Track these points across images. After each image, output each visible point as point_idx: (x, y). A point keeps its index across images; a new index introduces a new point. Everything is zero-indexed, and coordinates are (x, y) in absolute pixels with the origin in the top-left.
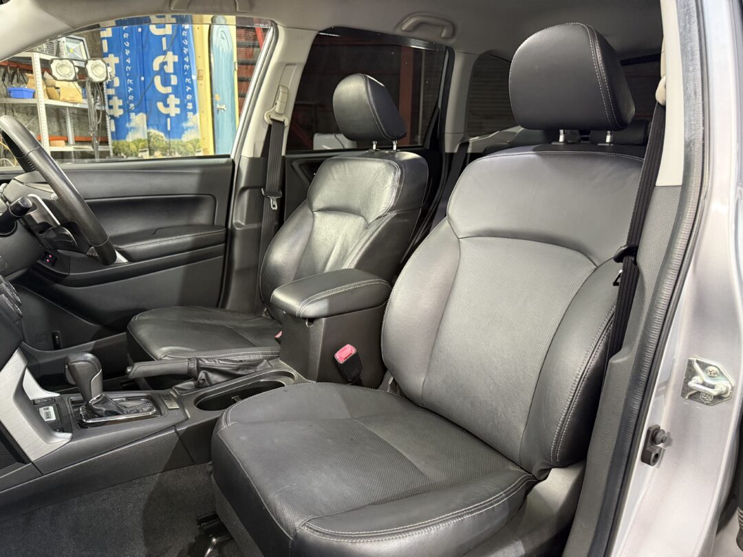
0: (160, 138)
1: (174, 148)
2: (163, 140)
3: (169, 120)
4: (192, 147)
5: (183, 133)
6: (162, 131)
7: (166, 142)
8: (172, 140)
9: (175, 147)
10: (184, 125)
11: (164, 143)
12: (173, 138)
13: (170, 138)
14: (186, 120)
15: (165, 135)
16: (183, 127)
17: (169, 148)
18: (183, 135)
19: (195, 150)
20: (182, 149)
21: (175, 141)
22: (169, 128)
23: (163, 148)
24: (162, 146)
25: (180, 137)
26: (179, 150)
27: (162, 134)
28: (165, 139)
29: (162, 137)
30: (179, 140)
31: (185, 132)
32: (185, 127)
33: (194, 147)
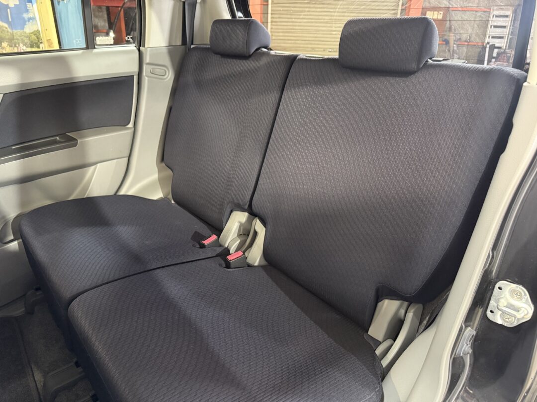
0: (4, 29)
1: (18, 39)
2: (8, 32)
3: (9, 10)
4: (36, 38)
5: (25, 24)
6: (5, 22)
7: (10, 33)
8: (15, 31)
9: (18, 37)
10: (25, 16)
11: (9, 34)
12: (16, 29)
13: (12, 29)
14: (27, 11)
15: (9, 26)
16: (24, 18)
17: (13, 39)
18: (25, 26)
19: (39, 41)
20: (26, 40)
21: (17, 32)
22: (10, 20)
23: (9, 39)
24: (7, 37)
25: (23, 28)
26: (23, 41)
27: (6, 25)
28: (9, 30)
29: (6, 28)
30: (22, 31)
31: (27, 23)
32: (26, 18)
33: (38, 38)
